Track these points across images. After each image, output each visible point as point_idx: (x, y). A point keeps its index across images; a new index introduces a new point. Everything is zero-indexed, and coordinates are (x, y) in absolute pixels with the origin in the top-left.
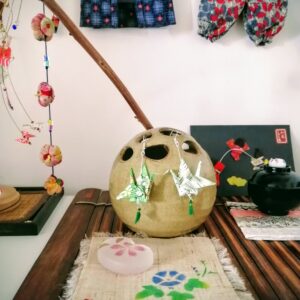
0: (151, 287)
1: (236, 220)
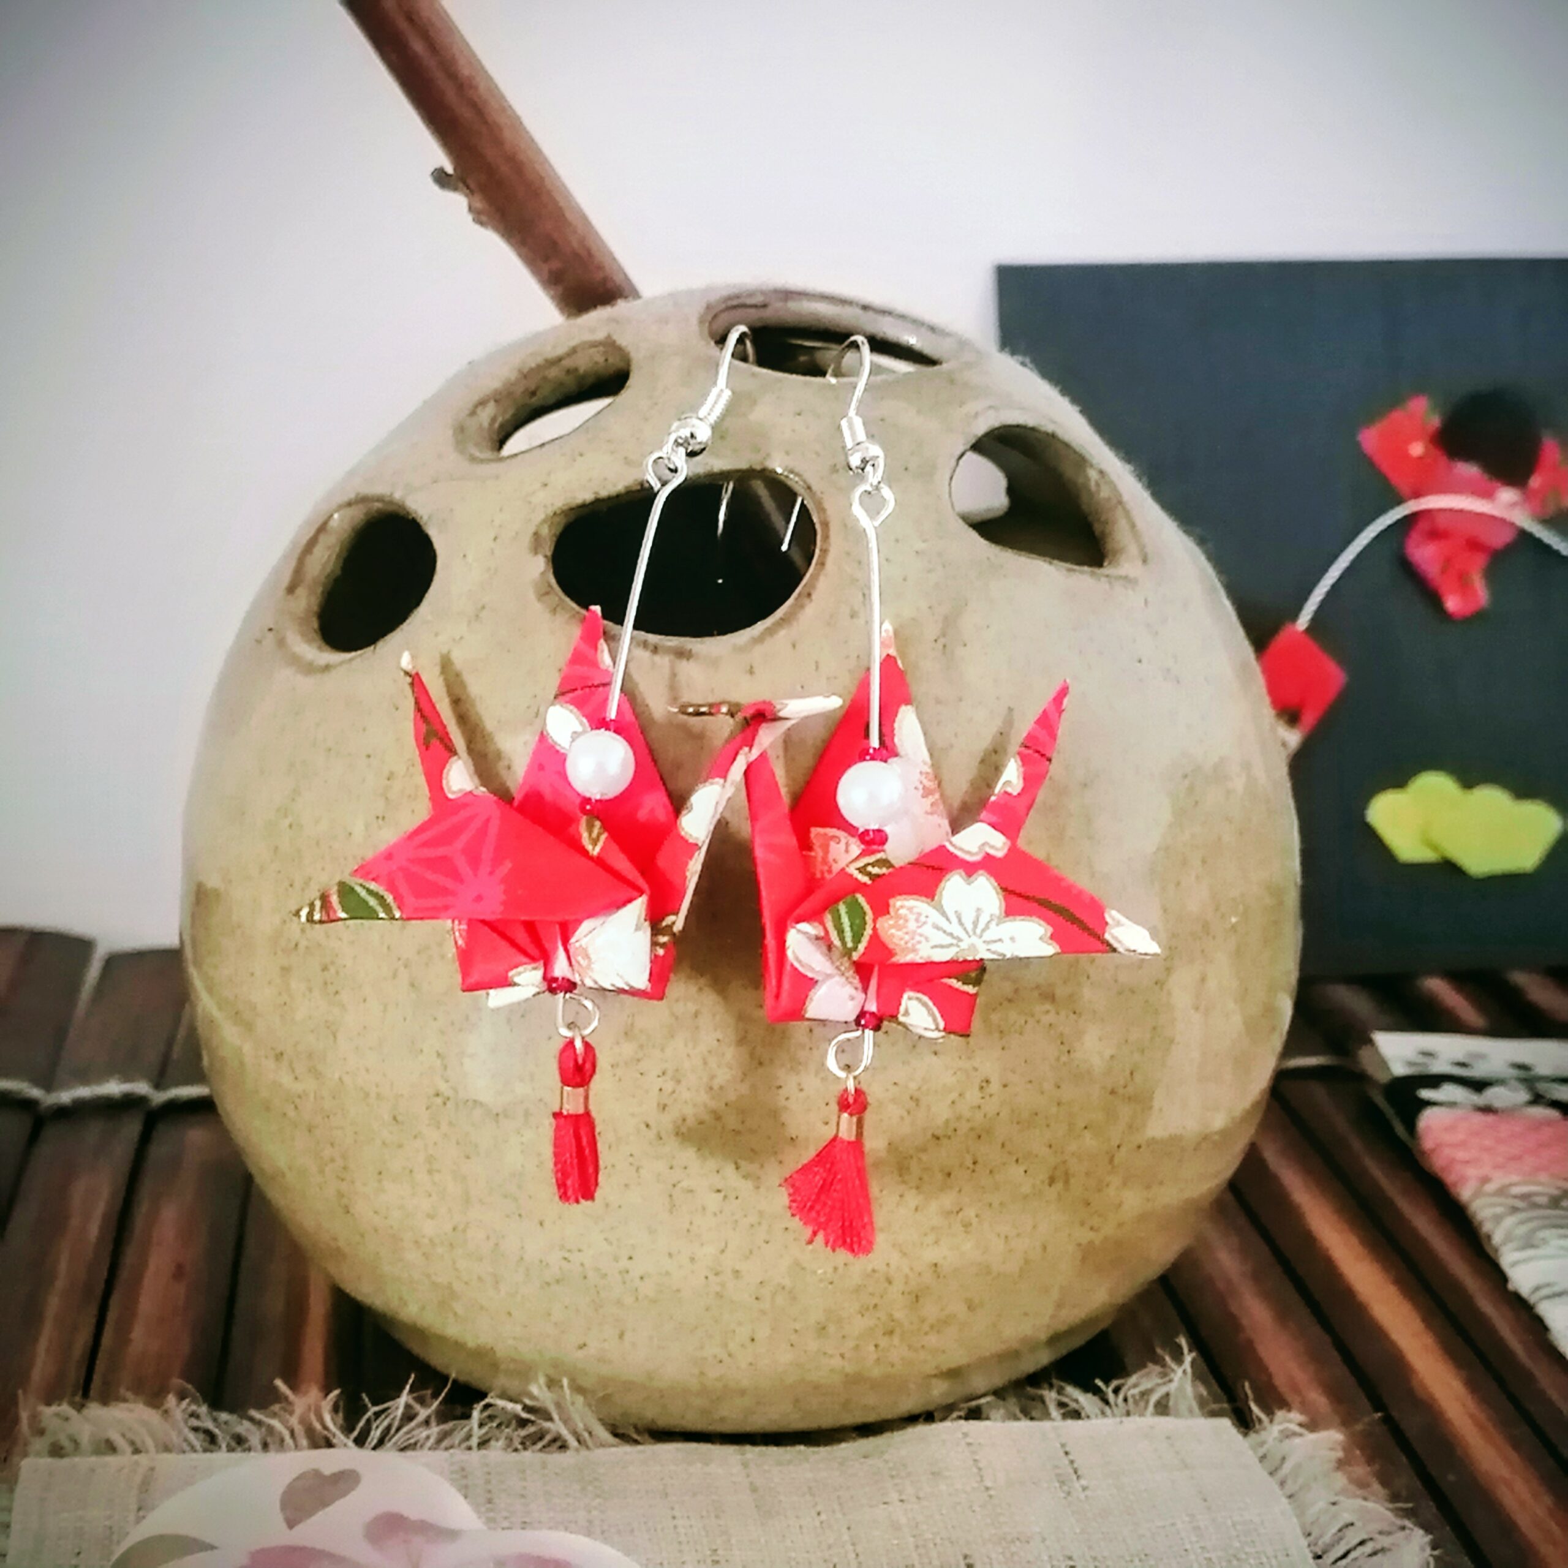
1: (1487, 1227)
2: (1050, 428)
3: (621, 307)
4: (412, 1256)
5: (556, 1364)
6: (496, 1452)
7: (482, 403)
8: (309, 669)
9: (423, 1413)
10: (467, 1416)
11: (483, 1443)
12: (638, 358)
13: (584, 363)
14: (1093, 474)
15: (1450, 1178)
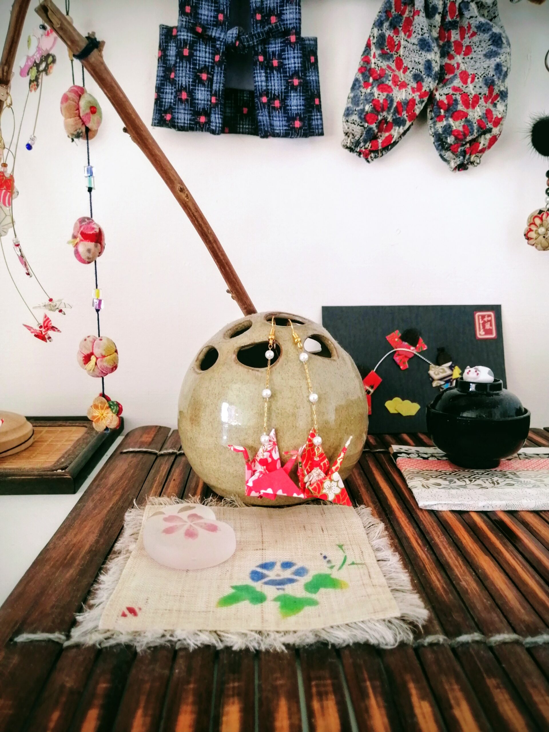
0: (246, 588)
1: (405, 476)
2: (323, 335)
3: (253, 315)
4: (212, 472)
5: (236, 492)
6: (225, 507)
7: (229, 330)
8: (198, 374)
9: (214, 500)
10: (221, 501)
11: (224, 506)
12: (253, 322)
13: (245, 324)
14: (330, 342)
15: (400, 469)
